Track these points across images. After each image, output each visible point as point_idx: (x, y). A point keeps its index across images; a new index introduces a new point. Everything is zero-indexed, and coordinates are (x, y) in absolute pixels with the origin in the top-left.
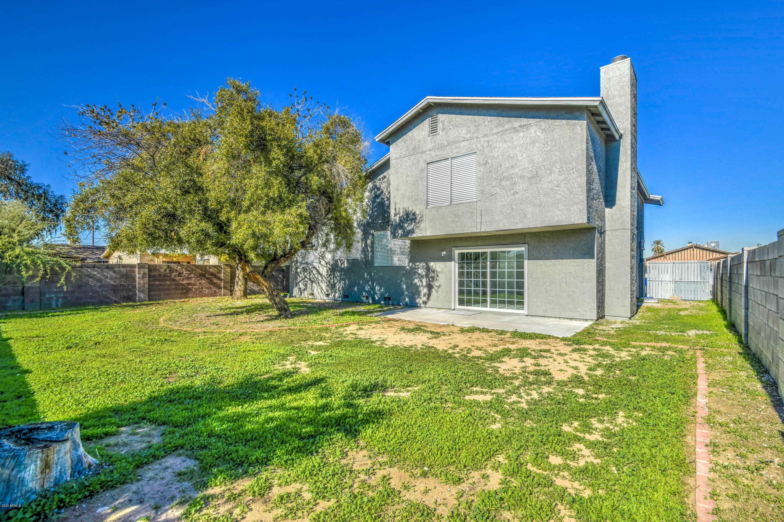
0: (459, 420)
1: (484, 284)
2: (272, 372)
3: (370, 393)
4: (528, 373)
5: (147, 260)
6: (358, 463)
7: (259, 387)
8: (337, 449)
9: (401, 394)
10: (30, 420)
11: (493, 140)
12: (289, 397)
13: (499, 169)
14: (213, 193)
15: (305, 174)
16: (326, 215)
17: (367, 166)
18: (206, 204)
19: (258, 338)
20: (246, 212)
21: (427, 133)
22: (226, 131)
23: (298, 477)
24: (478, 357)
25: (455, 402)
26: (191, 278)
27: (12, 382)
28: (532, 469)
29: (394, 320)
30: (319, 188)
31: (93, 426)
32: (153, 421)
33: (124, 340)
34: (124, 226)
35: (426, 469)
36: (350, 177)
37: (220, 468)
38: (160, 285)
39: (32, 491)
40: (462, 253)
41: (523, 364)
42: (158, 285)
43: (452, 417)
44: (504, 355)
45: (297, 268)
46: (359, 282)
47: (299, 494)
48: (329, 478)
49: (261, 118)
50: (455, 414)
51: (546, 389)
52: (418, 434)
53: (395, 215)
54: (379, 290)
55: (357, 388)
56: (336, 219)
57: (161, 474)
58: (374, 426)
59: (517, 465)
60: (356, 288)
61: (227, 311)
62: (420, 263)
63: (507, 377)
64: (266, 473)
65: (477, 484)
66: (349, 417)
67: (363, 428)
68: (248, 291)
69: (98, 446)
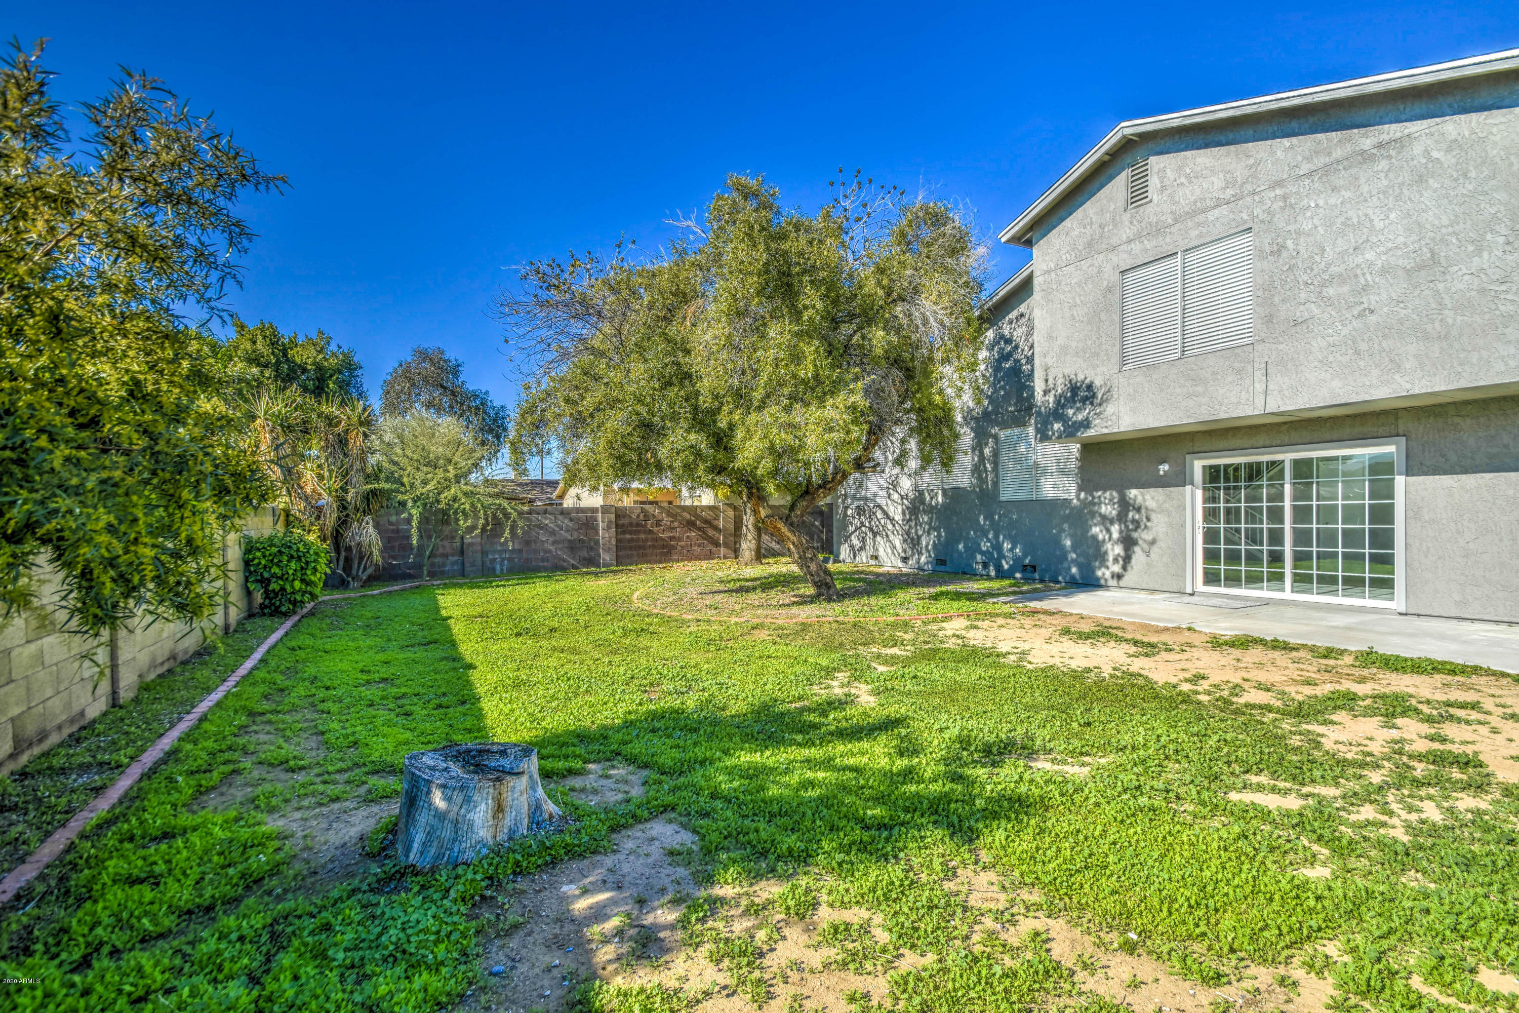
0: (1215, 845)
1: (1276, 537)
2: (808, 699)
3: (997, 758)
4: (1410, 757)
5: (613, 500)
6: (979, 895)
7: (788, 724)
8: (935, 858)
9: (1067, 768)
10: (476, 738)
11: (1297, 193)
12: (840, 748)
13: (1317, 258)
14: (706, 382)
15: (860, 329)
16: (902, 403)
17: (983, 295)
18: (697, 399)
19: (783, 635)
20: (760, 409)
21: (1121, 203)
22: (725, 271)
23: (863, 897)
24: (1261, 707)
25: (1203, 804)
26: (674, 528)
27: (454, 680)
28: (1425, 990)
29: (1046, 612)
30: (886, 352)
31: (553, 756)
32: (631, 760)
33: (586, 627)
34: (583, 445)
35: (1133, 936)
36: (947, 322)
37: (732, 855)
38: (632, 540)
39: (482, 843)
40: (1211, 467)
41: (1394, 734)
42: (629, 541)
43: (1198, 837)
44: (1335, 708)
45: (846, 508)
46: (968, 533)
47: (865, 929)
48: (922, 912)
49: (782, 237)
50: (1202, 830)
51: (1466, 802)
52: (1111, 859)
53: (1046, 392)
54: (1011, 550)
55: (970, 745)
56: (921, 410)
57: (645, 849)
58: (1009, 826)
59: (1380, 972)
60: (961, 546)
61: (731, 586)
62: (1105, 491)
63: (1345, 760)
64: (806, 878)
65: (1266, 995)
66: (957, 801)
67: (986, 827)
68: (763, 551)
69: (560, 789)
